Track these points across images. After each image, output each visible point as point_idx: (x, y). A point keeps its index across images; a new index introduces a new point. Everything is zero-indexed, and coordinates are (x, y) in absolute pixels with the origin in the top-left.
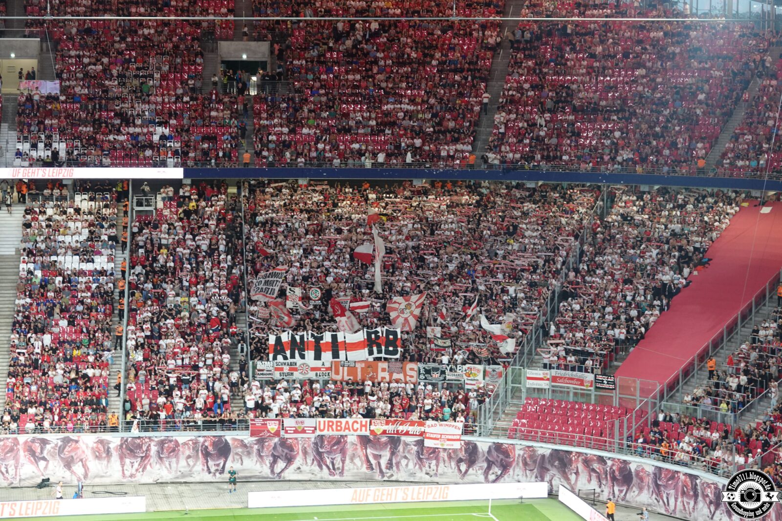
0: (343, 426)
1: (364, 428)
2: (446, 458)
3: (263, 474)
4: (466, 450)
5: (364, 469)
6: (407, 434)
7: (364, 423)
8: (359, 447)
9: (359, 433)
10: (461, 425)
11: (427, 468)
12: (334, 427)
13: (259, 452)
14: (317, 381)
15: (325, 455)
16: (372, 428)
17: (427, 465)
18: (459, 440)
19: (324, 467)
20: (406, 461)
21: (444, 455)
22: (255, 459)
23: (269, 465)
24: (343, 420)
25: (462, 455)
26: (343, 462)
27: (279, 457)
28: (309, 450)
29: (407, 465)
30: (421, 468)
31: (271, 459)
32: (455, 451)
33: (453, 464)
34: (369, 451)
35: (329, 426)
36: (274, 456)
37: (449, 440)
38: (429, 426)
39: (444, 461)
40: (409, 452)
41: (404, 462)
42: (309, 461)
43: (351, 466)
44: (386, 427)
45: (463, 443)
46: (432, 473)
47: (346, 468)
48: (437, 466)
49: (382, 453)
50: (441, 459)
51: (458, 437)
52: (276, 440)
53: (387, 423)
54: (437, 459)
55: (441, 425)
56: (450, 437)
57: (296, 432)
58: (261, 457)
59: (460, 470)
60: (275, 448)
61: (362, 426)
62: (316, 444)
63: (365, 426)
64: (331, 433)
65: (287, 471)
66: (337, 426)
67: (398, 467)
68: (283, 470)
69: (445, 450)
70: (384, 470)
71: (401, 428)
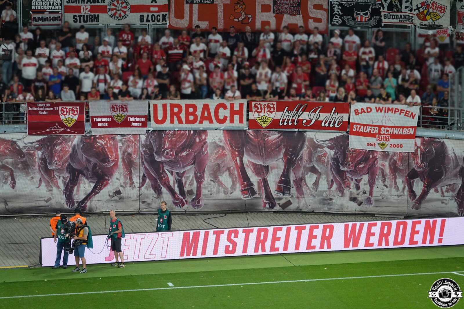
0: (199, 113)
1: (236, 118)
2: (387, 171)
3: (53, 203)
4: (424, 156)
5: (238, 193)
6: (317, 126)
7: (236, 108)
8: (228, 151)
9: (227, 125)
10: (416, 110)
11: (354, 191)
12: (183, 115)
13: (45, 162)
14: (144, 31)
15: (166, 168)
16: (253, 116)
17: (352, 184)
18: (413, 137)
19: (164, 190)
20: (315, 176)
21: (383, 165)
22: (38, 176)
23: (62, 187)
24: (199, 103)
25: (417, 164)
26: (199, 179)
27: (81, 172)
28: (136, 159)
29: (316, 184)
30: (341, 190)
31: (67, 175)
32: (405, 157)
33: (400, 182)
34: (246, 159)
35: (173, 114)
36: (71, 169)
37: (394, 136)
38: (357, 112)
39: (384, 176)
40: (320, 160)
41: (310, 179)
42: (137, 180)
43: (214, 187)
44: (278, 115)
45: (419, 141)
46: (361, 198)
47: (204, 192)
48: (371, 185)
49: (271, 163)
50: (379, 172)
51: (412, 132)
52: (76, 139)
53: (280, 109)
54: (372, 172)
55: (378, 110)
56: (396, 132)
57: (113, 124)
58: (48, 172)
59: (412, 193)
60: (73, 156)
61: (233, 113)
62: (148, 147)
63: (240, 113)
64: (176, 126)
65: (97, 197)
66: (188, 114)
67: (299, 188)
68: (89, 197)
69: (385, 155)
70: (274, 194)
71: (305, 116)
